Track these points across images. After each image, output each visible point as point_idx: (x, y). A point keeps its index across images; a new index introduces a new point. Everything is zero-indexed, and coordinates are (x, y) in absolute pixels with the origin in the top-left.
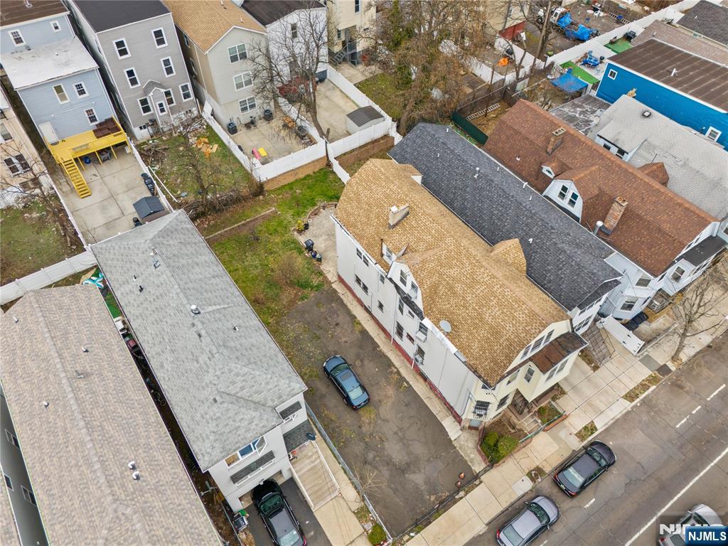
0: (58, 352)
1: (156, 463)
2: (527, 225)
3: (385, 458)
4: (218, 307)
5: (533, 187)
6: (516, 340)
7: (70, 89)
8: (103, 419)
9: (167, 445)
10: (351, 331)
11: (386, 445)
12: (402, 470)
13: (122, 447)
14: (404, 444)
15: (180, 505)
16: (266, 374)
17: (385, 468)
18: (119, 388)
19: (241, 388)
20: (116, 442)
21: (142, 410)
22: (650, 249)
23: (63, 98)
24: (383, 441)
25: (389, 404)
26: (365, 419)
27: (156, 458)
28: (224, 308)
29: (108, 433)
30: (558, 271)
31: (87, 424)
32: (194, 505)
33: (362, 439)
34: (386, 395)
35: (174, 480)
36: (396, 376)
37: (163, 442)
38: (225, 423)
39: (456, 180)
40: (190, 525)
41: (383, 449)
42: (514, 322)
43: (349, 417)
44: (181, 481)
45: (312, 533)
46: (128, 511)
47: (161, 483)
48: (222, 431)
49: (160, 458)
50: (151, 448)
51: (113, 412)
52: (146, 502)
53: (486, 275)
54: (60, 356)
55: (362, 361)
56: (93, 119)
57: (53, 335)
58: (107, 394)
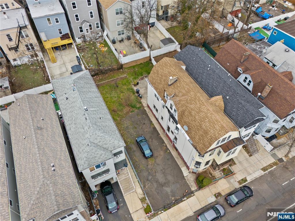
0: (32, 119)
1: (62, 166)
2: (227, 91)
3: (156, 180)
4: (95, 109)
5: (233, 76)
6: (214, 137)
7: (53, 20)
8: (45, 146)
9: (68, 160)
10: (149, 127)
11: (157, 174)
12: (162, 185)
13: (50, 158)
14: (164, 175)
15: (69, 183)
16: (110, 137)
17: (155, 183)
18: (53, 135)
19: (99, 141)
20: (48, 156)
21: (60, 145)
22: (280, 107)
23: (50, 23)
24: (156, 172)
25: (161, 158)
26: (150, 163)
27: (63, 164)
28: (98, 110)
29: (46, 152)
30: (238, 111)
31: (38, 147)
32: (74, 184)
33: (148, 170)
34: (160, 155)
35: (68, 173)
36: (165, 147)
37: (66, 158)
38: (91, 154)
39: (200, 70)
40: (72, 191)
41: (156, 176)
42: (214, 129)
43: (144, 161)
44: (71, 174)
45: (122, 204)
46: (48, 182)
47: (63, 174)
48: (89, 157)
49: (64, 164)
50: (61, 160)
51: (49, 144)
52: (56, 180)
53: (205, 109)
54: (33, 120)
55: (152, 139)
56: (61, 33)
57: (31, 112)
58: (48, 137)
